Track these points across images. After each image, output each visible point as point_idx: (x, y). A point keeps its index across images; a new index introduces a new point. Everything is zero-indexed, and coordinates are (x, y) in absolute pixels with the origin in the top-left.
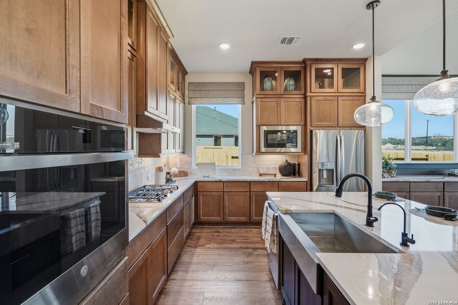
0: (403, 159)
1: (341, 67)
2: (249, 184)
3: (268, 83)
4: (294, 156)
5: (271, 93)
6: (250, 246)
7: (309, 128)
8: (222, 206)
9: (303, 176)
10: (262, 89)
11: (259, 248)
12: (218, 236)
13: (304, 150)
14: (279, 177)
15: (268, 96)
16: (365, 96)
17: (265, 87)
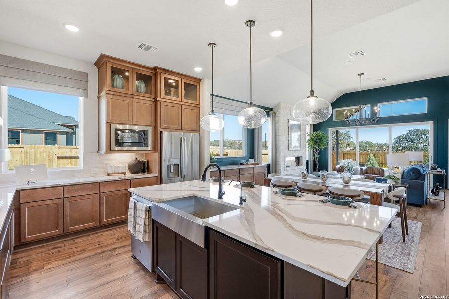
0: (219, 155)
1: (184, 81)
2: (98, 185)
3: (119, 81)
4: (142, 154)
5: (122, 91)
6: (106, 249)
7: (159, 129)
8: (61, 214)
9: (153, 172)
10: (113, 86)
11: (117, 248)
12: (59, 252)
13: (154, 148)
14: (129, 175)
15: (119, 94)
16: (199, 107)
17: (115, 83)
